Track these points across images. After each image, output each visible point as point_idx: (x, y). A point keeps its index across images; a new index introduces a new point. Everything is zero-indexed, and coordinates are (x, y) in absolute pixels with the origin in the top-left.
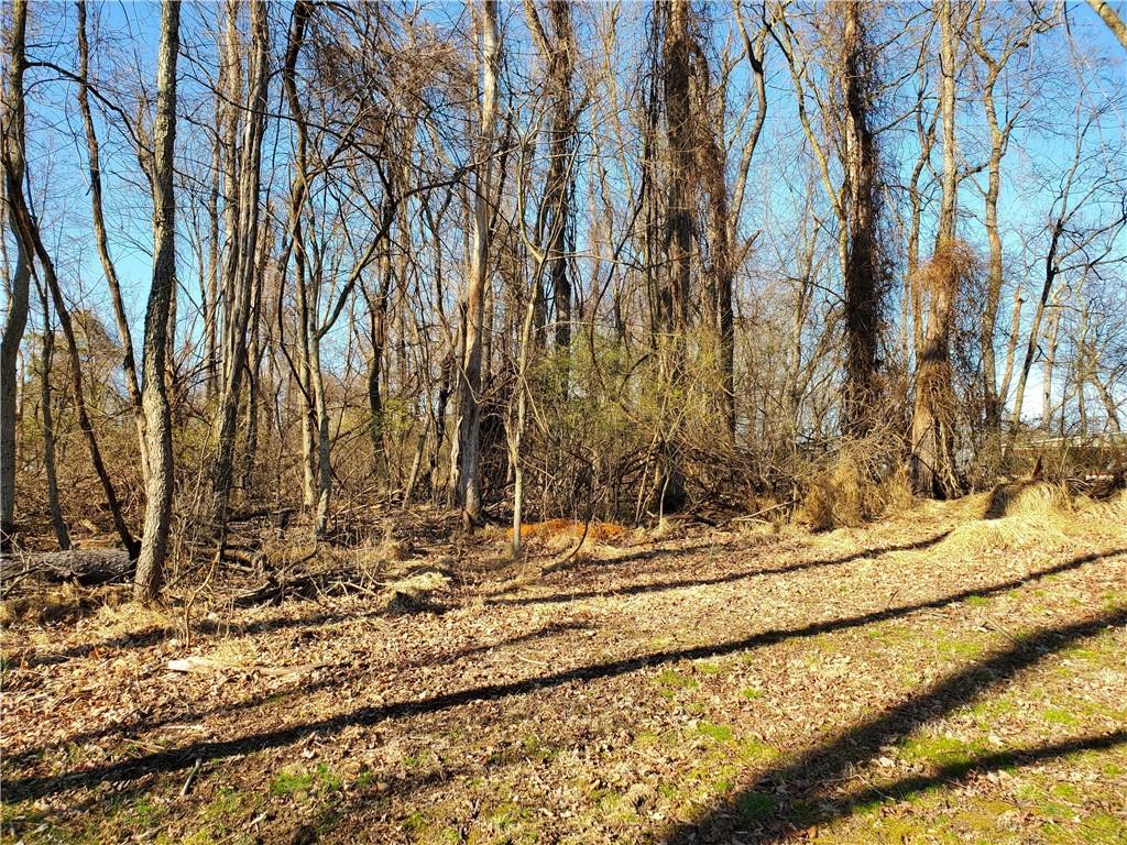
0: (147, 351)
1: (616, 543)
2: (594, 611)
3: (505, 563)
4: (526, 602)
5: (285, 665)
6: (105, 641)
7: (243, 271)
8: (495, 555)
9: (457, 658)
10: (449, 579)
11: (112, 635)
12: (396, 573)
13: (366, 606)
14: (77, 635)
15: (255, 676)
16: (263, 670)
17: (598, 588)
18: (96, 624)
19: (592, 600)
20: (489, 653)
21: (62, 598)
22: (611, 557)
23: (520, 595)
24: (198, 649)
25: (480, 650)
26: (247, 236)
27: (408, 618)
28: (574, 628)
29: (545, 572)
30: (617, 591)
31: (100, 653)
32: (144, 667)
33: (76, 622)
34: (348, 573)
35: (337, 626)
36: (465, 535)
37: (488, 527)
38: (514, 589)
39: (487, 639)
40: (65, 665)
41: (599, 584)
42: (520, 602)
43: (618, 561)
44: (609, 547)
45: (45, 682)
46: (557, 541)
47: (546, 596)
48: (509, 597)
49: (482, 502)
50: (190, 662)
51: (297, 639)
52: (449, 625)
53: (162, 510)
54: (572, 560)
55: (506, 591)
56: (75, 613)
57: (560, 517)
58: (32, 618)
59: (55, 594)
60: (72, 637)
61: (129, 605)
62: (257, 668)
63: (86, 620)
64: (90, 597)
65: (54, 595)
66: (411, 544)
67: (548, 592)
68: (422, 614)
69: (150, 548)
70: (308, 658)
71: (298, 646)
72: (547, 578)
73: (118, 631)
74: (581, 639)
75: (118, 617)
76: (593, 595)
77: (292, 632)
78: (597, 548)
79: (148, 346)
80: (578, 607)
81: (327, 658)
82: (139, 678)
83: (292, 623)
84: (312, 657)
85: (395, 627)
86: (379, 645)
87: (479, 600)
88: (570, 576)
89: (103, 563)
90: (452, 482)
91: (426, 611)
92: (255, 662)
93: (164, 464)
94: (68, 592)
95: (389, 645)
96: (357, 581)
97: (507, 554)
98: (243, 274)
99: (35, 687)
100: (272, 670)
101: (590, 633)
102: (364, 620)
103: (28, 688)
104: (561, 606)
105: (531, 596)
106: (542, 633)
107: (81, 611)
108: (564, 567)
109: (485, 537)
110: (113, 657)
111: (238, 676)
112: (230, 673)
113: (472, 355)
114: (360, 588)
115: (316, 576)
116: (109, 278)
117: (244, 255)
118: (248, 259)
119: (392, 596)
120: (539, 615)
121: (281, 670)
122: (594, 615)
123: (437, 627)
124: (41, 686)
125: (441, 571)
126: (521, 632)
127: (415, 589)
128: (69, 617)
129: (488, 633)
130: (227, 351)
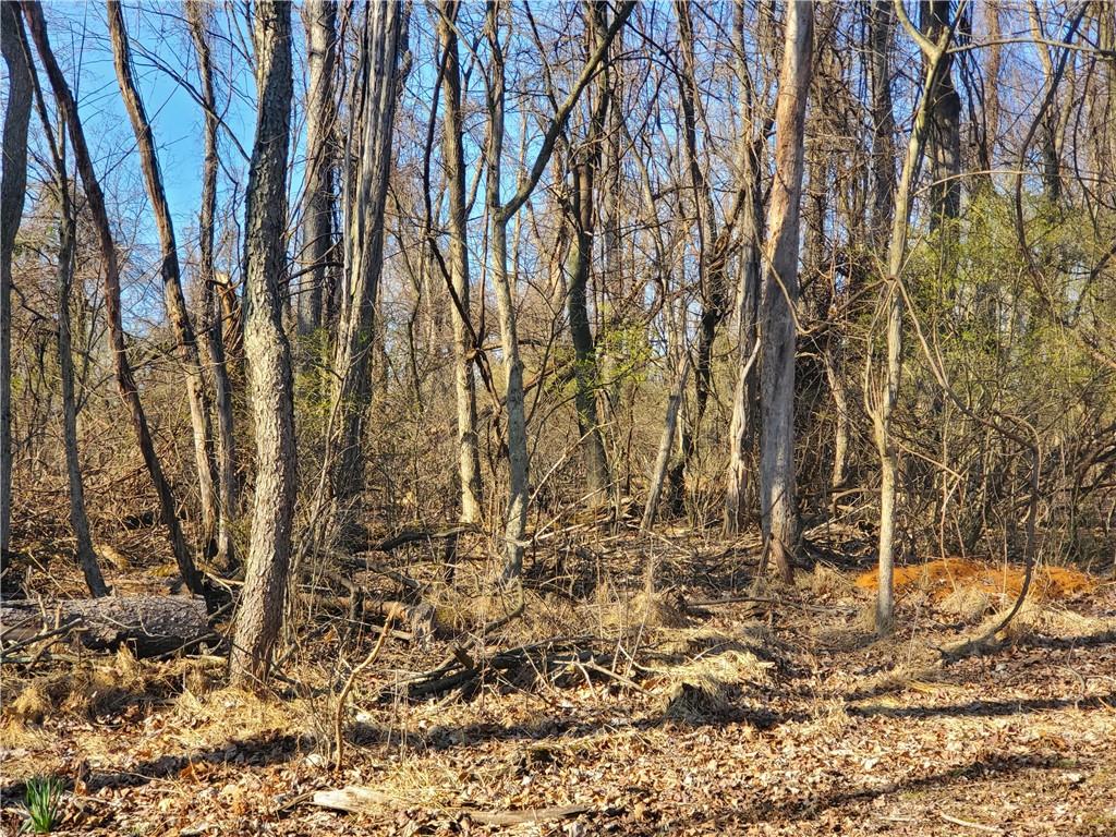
0: (251, 250)
1: (1081, 606)
2: (1071, 736)
3: (864, 640)
4: (924, 713)
5: (513, 808)
6: (196, 752)
7: (377, 101)
8: (840, 624)
9: (818, 810)
10: (770, 665)
11: (203, 743)
12: (668, 649)
13: (626, 707)
14: (149, 741)
15: (464, 824)
16: (476, 815)
17: (1060, 690)
18: (176, 723)
19: (1058, 716)
20: (879, 803)
21: (117, 678)
22: (1077, 634)
23: (908, 700)
24: (356, 773)
25: (859, 796)
26: (383, 38)
27: (709, 733)
28: (1038, 766)
29: (949, 657)
30: (1104, 699)
31: (199, 773)
32: (275, 799)
33: (142, 718)
34: (585, 647)
35: (587, 742)
36: (778, 584)
37: (820, 570)
38: (894, 689)
39: (866, 776)
40: (142, 790)
41: (1062, 685)
42: (911, 712)
43: (1092, 642)
44: (1072, 614)
45: (118, 818)
46: (962, 599)
47: (959, 703)
48: (888, 702)
49: (802, 523)
50: (350, 794)
51: (524, 763)
52: (789, 748)
53: (278, 528)
54: (999, 636)
55: (879, 691)
56: (140, 702)
57: (960, 555)
58: (77, 709)
59: (106, 669)
60: (142, 745)
61: (224, 692)
62: (465, 810)
63: (159, 717)
64: (159, 677)
65: (103, 671)
66: (681, 599)
67: (965, 695)
68: (733, 727)
69: (258, 594)
70: (549, 798)
71: (527, 773)
72: (955, 668)
73: (216, 735)
74: (1057, 787)
75: (208, 712)
76: (1056, 704)
77: (511, 750)
78: (1047, 615)
79: (253, 242)
80: (1034, 727)
81: (583, 798)
82: (270, 818)
83: (505, 734)
84: (556, 796)
85: (690, 748)
86: (670, 779)
87: (835, 706)
88: (1000, 667)
89: (166, 619)
90: (733, 487)
91: (740, 721)
92: (460, 800)
93: (281, 448)
94: (125, 667)
95: (688, 780)
96: (605, 661)
97: (865, 622)
98: (377, 107)
99: (103, 825)
100: (490, 815)
101: (1075, 777)
102: (632, 732)
103: (93, 826)
104: (999, 723)
105: (932, 703)
106: (974, 772)
107: (149, 700)
108: (984, 650)
109: (816, 589)
110: (219, 779)
111: (433, 822)
112: (422, 817)
113: (780, 243)
114: (611, 673)
115: (533, 650)
116: (135, 121)
117: (379, 73)
118: (385, 79)
119: (673, 690)
120: (959, 739)
121: (506, 816)
122: (1072, 743)
123: (768, 752)
124: (113, 824)
125: (754, 650)
126: (932, 769)
127: (711, 680)
128: (131, 710)
129: (868, 767)
130: (352, 245)
